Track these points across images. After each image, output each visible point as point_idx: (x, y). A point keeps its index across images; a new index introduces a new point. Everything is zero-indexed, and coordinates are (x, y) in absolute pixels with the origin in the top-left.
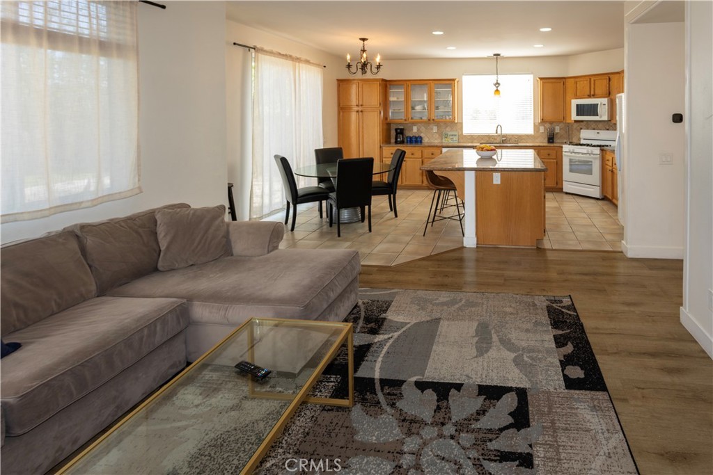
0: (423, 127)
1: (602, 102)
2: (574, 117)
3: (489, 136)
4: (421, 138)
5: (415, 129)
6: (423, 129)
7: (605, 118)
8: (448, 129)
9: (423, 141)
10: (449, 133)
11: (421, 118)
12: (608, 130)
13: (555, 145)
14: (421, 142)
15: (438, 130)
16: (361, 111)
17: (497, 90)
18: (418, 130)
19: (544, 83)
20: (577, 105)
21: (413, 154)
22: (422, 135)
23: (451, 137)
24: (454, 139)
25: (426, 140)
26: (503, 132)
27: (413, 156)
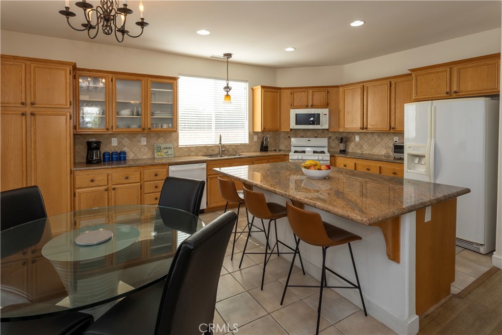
0: (126, 140)
1: (324, 112)
2: (293, 125)
3: (207, 147)
4: (125, 153)
5: (114, 142)
6: (126, 141)
7: (326, 127)
8: (161, 140)
9: (127, 158)
10: (163, 146)
11: (129, 127)
12: (316, 137)
13: (270, 153)
14: (125, 159)
15: (148, 142)
16: (32, 114)
17: (228, 95)
18: (119, 143)
19: (265, 91)
20: (296, 114)
21: (127, 178)
22: (125, 149)
23: (166, 151)
24: (169, 153)
25: (130, 156)
26: (222, 143)
27: (127, 181)
